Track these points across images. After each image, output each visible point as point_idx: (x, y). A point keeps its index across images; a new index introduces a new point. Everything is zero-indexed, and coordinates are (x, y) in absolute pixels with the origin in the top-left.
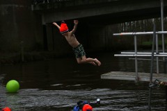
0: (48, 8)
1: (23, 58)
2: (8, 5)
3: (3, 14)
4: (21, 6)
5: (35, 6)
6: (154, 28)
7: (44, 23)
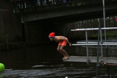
0: (25, 11)
1: (8, 47)
4: (6, 10)
5: (16, 10)
6: (99, 26)
7: (23, 22)
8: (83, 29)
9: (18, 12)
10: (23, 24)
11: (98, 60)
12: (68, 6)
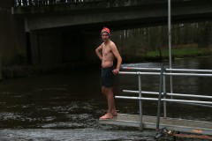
0: (33, 12)
11: (158, 126)
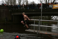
0: (14, 11)
2: (3, 9)
3: (2, 11)
4: (7, 10)
5: (10, 10)
6: (39, 19)
7: (12, 15)
8: (34, 20)
9: (11, 11)
10: (12, 16)
11: (38, 32)
12: (29, 10)
